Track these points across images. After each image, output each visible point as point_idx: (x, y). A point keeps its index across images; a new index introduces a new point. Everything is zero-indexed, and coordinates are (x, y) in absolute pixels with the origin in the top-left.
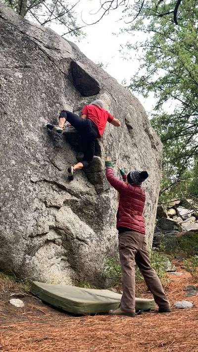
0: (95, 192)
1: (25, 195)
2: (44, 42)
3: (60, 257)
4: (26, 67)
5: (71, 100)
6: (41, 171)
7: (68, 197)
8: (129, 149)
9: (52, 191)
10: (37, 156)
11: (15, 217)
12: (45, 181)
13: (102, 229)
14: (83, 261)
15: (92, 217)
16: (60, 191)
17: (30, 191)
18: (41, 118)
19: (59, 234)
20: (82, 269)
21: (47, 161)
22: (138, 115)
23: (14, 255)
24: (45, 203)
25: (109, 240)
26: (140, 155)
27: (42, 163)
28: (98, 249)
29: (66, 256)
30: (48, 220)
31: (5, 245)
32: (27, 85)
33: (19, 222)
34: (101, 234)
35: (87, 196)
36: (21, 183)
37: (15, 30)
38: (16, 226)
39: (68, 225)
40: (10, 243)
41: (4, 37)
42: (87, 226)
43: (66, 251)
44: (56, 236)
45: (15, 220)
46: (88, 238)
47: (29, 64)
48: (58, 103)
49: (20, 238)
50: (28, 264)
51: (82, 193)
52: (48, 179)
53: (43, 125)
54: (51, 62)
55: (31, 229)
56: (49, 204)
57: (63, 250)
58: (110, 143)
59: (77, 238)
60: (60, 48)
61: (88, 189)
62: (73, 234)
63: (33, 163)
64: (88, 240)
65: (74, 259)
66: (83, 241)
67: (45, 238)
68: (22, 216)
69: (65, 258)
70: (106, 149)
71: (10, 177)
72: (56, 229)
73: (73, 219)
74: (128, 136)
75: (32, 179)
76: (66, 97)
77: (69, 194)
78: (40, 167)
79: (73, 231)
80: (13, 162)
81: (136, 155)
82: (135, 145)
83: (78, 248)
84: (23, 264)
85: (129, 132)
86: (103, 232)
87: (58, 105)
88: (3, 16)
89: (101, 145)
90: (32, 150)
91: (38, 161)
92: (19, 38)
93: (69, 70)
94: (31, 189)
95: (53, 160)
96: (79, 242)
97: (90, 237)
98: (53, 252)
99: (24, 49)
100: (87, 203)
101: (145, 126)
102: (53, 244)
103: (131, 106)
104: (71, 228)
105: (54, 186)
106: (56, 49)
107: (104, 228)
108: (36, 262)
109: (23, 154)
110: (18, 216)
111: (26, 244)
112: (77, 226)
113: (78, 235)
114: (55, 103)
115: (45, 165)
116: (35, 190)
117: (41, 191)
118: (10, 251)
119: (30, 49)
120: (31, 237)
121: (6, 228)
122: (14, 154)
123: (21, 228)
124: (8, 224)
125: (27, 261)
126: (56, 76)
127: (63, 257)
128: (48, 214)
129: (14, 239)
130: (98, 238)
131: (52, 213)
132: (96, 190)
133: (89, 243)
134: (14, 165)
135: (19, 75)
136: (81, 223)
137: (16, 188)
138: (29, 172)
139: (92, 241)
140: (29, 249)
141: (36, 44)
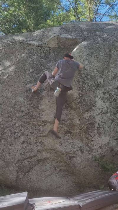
0: (77, 116)
1: (10, 136)
6: (26, 117)
10: (22, 109)
16: (45, 125)
17: (15, 133)
19: (50, 153)
20: (80, 174)
21: (32, 109)
23: (8, 175)
25: (101, 147)
27: (27, 112)
30: (36, 147)
33: (7, 154)
35: (69, 121)
38: (5, 157)
42: (77, 142)
44: (48, 155)
45: (4, 153)
46: (78, 151)
49: (10, 163)
50: (22, 179)
54: (39, 48)
60: (49, 35)
63: (17, 115)
66: (73, 154)
67: (35, 158)
68: (9, 149)
79: (61, 149)
84: (18, 179)
95: (36, 107)
97: (81, 150)
98: (49, 166)
107: (93, 139)
116: (21, 131)
117: (27, 130)
118: (4, 173)
127: (60, 168)
128: (36, 142)
129: (5, 165)
130: (89, 149)
133: (80, 154)
138: (14, 122)
139: (82, 152)
140: (19, 169)
141: (28, 44)
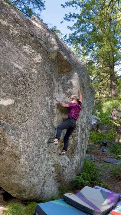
0: (72, 138)
1: (43, 154)
2: (43, 40)
3: (54, 178)
4: (37, 63)
5: (57, 77)
6: (48, 134)
11: (39, 170)
14: (64, 178)
18: (46, 98)
19: (55, 167)
23: (38, 191)
24: (50, 152)
25: (76, 162)
26: (87, 103)
28: (72, 169)
32: (40, 78)
33: (40, 172)
34: (73, 160)
36: (41, 147)
37: (28, 35)
40: (37, 185)
43: (57, 175)
44: (54, 169)
53: (48, 103)
55: (45, 172)
59: (63, 166)
62: (61, 165)
63: (45, 131)
64: (68, 166)
65: (60, 178)
66: (65, 167)
69: (56, 178)
71: (36, 146)
72: (53, 166)
75: (45, 142)
76: (55, 76)
78: (48, 132)
80: (37, 135)
86: (74, 159)
90: (44, 123)
91: (47, 128)
92: (31, 41)
93: (56, 57)
94: (45, 148)
98: (52, 177)
103: (84, 73)
104: (60, 162)
106: (49, 44)
107: (74, 156)
110: (40, 168)
114: (51, 84)
117: (48, 147)
119: (38, 48)
120: (45, 176)
123: (41, 174)
124: (36, 175)
126: (50, 64)
128: (51, 158)
134: (38, 138)
137: (39, 152)
141: (40, 44)
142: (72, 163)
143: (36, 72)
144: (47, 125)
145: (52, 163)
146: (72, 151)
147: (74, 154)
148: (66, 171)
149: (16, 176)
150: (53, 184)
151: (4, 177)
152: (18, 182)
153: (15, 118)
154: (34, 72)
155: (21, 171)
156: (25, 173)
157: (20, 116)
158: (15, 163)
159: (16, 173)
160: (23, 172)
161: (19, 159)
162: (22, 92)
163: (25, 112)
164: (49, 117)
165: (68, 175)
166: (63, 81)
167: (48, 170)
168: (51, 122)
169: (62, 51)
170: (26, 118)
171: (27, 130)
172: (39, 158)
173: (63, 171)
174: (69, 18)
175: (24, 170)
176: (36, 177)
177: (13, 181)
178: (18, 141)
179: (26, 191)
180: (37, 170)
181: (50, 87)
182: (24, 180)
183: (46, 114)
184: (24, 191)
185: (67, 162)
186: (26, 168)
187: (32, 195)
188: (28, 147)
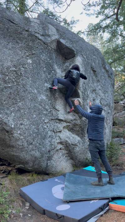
0: (79, 118)
1: (43, 132)
2: (40, 33)
3: (64, 155)
4: (33, 54)
5: (60, 65)
6: (49, 115)
7: (65, 124)
8: (95, 85)
9: (56, 124)
11: (40, 145)
12: (52, 119)
13: (85, 136)
14: (76, 155)
15: (78, 131)
16: (60, 122)
18: (45, 84)
19: (63, 144)
20: (76, 159)
21: (52, 108)
22: (99, 61)
23: (42, 163)
24: (54, 131)
26: (101, 86)
27: (49, 110)
28: (84, 147)
29: (67, 154)
30: (56, 140)
31: (37, 160)
32: (35, 67)
33: (42, 147)
34: (84, 139)
35: (74, 121)
36: (40, 126)
37: (23, 31)
38: (41, 149)
39: (67, 139)
40: (39, 158)
41: (18, 37)
42: (76, 137)
43: (67, 152)
44: (61, 146)
45: (40, 146)
46: (78, 143)
47: (34, 52)
48: (53, 71)
49: (44, 154)
50: (49, 165)
51: (72, 120)
52: (53, 118)
53: (47, 88)
54: (46, 45)
55: (48, 148)
56: (55, 131)
57: (66, 152)
58: (84, 88)
59: (72, 144)
60: (50, 34)
61: (75, 117)
62: (70, 143)
63: (45, 112)
64: (78, 144)
65: (72, 155)
66: (75, 145)
67: (56, 149)
69: (67, 155)
70: (82, 92)
71: (34, 125)
72: (61, 143)
73: (69, 135)
74: (94, 77)
75: (45, 122)
76: (57, 64)
77: (65, 123)
78: (48, 113)
79: (69, 142)
80: (35, 116)
81: (99, 87)
82: (98, 81)
83: (73, 149)
84: (47, 166)
85: (95, 74)
87: (53, 72)
88: (15, 23)
89: (79, 91)
90: (43, 105)
91: (47, 110)
92: (26, 36)
93: (57, 46)
94: (46, 127)
95: (54, 107)
96: (74, 146)
97: (79, 142)
98: (61, 154)
99: (30, 42)
100: (75, 125)
101: (104, 66)
102: (60, 150)
103: (94, 57)
105: (57, 121)
106: (47, 35)
108: (53, 163)
109: (39, 109)
110: (41, 144)
111: (47, 157)
112: (71, 138)
113: (72, 143)
114: (51, 71)
115: (51, 111)
116: (48, 127)
117: (51, 126)
118: (40, 162)
119: (33, 41)
120: (49, 151)
121: (36, 152)
122: (35, 111)
123: (43, 149)
124: (37, 149)
125: (49, 164)
126: (50, 53)
127: (66, 155)
128: (56, 137)
129: (41, 156)
131: (57, 135)
132: (79, 117)
133: (79, 145)
134: (35, 118)
135: (30, 61)
136: (73, 135)
137: (38, 130)
138: (43, 118)
139: (80, 144)
140: (49, 158)
141: (36, 37)
142: (84, 142)
143: (31, 62)
144: (47, 107)
145: (58, 141)
146: (82, 130)
147: (84, 133)
148: (77, 149)
149: (14, 149)
150: (64, 160)
151: (3, 150)
152: (17, 154)
153: (5, 101)
154: (28, 62)
155: (18, 145)
156: (22, 147)
157: (11, 99)
158: (9, 137)
159: (13, 147)
160: (21, 145)
161: (12, 134)
162: (13, 80)
163: (16, 96)
164: (49, 100)
165: (79, 152)
166: (66, 67)
167: (53, 146)
168: (52, 104)
169: (64, 39)
170: (18, 101)
171: (19, 110)
172: (38, 135)
173: (74, 148)
174: (89, 8)
175: (21, 144)
176: (37, 151)
177: (12, 153)
178: (7, 119)
179: (29, 163)
180: (37, 145)
181: (49, 74)
182: (23, 152)
183: (44, 98)
184: (27, 163)
185: (76, 140)
186: (23, 142)
187: (36, 167)
188: (21, 124)
